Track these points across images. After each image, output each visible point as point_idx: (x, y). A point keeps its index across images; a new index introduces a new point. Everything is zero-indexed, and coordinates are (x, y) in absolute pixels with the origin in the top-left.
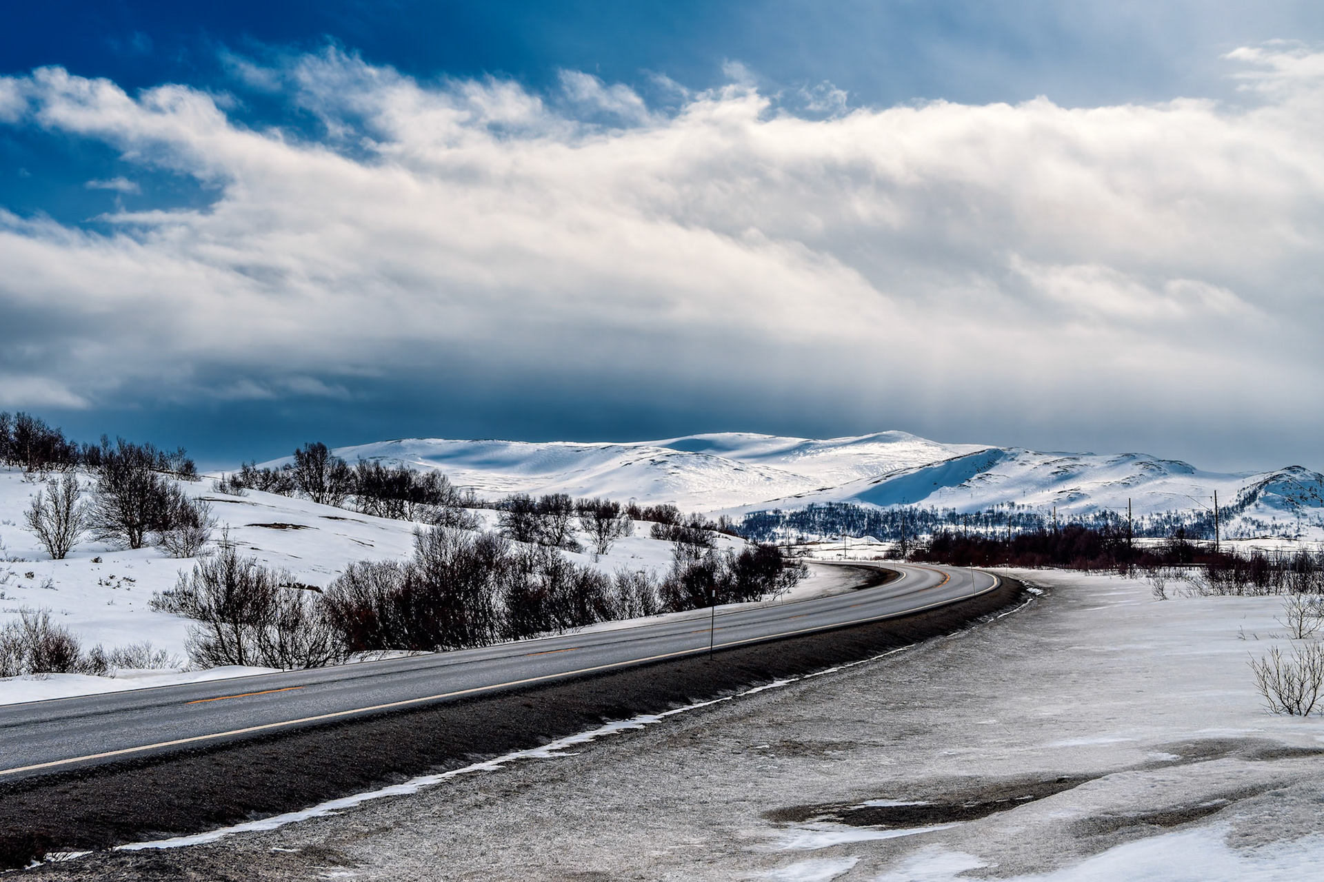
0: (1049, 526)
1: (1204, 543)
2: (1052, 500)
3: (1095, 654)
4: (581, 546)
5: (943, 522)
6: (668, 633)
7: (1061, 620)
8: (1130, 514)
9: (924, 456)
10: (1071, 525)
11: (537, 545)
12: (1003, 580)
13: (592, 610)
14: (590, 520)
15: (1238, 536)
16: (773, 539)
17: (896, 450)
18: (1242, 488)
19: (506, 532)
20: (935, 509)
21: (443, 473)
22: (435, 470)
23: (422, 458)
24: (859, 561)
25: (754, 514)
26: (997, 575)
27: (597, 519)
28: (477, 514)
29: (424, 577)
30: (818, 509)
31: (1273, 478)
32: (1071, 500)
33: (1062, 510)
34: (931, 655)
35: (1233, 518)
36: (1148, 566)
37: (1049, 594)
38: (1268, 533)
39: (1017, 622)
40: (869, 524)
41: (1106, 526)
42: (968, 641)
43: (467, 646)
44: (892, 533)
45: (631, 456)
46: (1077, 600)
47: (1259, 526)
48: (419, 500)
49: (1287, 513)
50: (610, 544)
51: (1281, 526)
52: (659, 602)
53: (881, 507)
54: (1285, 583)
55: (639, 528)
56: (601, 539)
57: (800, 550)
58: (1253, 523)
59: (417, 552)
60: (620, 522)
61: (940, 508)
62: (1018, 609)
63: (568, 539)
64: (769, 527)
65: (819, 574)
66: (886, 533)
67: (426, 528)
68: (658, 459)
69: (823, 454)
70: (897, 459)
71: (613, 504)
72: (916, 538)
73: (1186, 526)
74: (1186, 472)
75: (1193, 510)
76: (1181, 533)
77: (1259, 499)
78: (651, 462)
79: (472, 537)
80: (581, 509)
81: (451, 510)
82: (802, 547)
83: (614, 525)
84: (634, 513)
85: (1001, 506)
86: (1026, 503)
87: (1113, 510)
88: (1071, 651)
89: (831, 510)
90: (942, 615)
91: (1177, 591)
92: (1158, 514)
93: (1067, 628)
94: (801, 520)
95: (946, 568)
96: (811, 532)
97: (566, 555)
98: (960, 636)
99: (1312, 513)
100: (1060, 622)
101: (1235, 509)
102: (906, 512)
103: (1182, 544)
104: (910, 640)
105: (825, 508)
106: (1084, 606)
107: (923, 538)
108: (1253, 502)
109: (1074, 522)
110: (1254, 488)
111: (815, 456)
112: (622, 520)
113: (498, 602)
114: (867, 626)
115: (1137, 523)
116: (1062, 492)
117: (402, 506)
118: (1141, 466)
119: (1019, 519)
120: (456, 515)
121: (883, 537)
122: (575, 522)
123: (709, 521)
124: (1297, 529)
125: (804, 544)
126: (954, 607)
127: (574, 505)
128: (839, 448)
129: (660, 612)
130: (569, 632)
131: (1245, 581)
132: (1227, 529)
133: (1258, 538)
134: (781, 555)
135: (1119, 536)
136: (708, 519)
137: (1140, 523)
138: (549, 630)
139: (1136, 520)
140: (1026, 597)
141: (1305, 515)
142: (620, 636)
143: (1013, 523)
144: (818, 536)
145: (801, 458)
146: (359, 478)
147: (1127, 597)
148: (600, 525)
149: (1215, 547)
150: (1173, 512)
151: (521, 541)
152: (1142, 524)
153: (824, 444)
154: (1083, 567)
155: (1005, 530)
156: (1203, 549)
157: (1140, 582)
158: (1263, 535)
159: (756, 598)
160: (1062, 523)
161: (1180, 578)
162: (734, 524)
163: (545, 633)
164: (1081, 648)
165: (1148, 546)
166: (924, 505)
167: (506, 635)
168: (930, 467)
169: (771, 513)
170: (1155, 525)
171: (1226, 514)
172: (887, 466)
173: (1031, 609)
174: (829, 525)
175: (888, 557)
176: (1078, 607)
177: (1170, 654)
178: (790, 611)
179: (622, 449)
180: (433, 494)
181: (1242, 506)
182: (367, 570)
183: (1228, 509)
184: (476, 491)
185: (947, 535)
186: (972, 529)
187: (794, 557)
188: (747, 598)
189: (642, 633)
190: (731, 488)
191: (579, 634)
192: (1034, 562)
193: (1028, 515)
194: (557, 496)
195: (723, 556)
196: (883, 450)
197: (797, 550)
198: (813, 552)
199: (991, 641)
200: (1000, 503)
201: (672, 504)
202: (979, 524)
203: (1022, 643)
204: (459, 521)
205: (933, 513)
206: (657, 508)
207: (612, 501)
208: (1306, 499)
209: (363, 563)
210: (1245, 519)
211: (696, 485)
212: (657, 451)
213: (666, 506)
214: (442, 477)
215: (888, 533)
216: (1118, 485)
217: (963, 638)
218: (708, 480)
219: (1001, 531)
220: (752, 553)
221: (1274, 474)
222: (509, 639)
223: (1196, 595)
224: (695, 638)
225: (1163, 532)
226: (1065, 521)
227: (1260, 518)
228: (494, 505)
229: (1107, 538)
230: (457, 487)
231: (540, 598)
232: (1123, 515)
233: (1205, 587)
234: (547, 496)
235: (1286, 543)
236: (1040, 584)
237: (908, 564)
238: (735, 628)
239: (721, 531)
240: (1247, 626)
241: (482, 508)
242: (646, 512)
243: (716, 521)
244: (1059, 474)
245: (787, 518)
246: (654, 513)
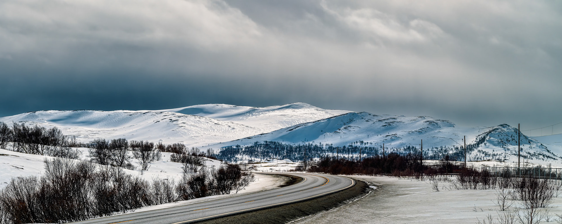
0: (381, 154)
1: (458, 163)
2: (382, 140)
3: (402, 219)
4: (133, 166)
5: (326, 151)
6: (182, 211)
7: (386, 202)
8: (422, 148)
9: (316, 116)
10: (392, 153)
11: (110, 166)
12: (357, 181)
13: (141, 200)
14: (138, 152)
15: (476, 159)
16: (236, 161)
17: (301, 113)
18: (478, 135)
19: (93, 159)
20: (322, 144)
21: (58, 129)
22: (54, 127)
23: (47, 121)
24: (282, 172)
25: (226, 148)
26: (354, 179)
27: (142, 152)
28: (77, 150)
29: (51, 184)
30: (260, 145)
31: (493, 130)
32: (392, 140)
33: (387, 145)
34: (319, 221)
35: (474, 150)
36: (431, 175)
37: (380, 189)
38: (491, 158)
39: (363, 203)
40: (287, 153)
41: (410, 154)
42: (338, 213)
43: (75, 220)
44: (299, 157)
45: (159, 117)
46: (394, 191)
47: (486, 154)
48: (47, 143)
49: (500, 148)
50: (149, 165)
51: (497, 154)
52: (176, 195)
53: (293, 144)
54: (497, 183)
55: (164, 156)
56: (144, 162)
57: (250, 167)
58: (483, 153)
59: (46, 172)
60: (154, 153)
61: (324, 144)
62: (364, 197)
63: (126, 162)
64: (234, 155)
65: (261, 179)
66: (296, 157)
67: (51, 159)
68: (174, 119)
69: (262, 115)
70: (302, 118)
71: (150, 143)
72: (312, 160)
73: (450, 154)
74: (451, 126)
75: (454, 146)
76: (447, 158)
77: (487, 141)
78: (170, 120)
79: (75, 163)
80: (134, 147)
81: (63, 148)
82: (251, 165)
83: (151, 155)
84: (161, 148)
85: (356, 143)
86: (369, 142)
87: (413, 146)
88: (390, 217)
89: (267, 145)
90: (325, 200)
91: (444, 187)
92: (436, 148)
93: (389, 206)
94: (251, 151)
95: (328, 176)
96: (256, 157)
97: (126, 171)
98: (334, 211)
99: (512, 148)
100: (385, 203)
101: (474, 146)
102: (306, 146)
103: (447, 163)
104: (308, 213)
105: (263, 144)
106: (398, 195)
107: (316, 160)
108: (484, 142)
109: (394, 152)
110: (484, 135)
111: (258, 116)
112: (156, 152)
113: (91, 197)
114: (286, 206)
115: (425, 152)
116: (388, 136)
117: (38, 147)
118: (428, 123)
119: (365, 150)
120: (67, 151)
121: (294, 160)
122: (130, 153)
123: (202, 152)
124: (504, 156)
125: (252, 163)
126: (331, 196)
127: (129, 144)
128: (271, 112)
129: (177, 200)
130: (129, 212)
131: (478, 182)
132: (471, 156)
133: (485, 161)
134: (240, 169)
135: (416, 159)
136: (201, 151)
137: (427, 152)
138: (118, 211)
139: (425, 151)
140: (368, 190)
141: (508, 149)
142: (156, 213)
143: (362, 152)
144: (260, 159)
145: (250, 117)
146: (14, 133)
147: (419, 190)
148: (143, 155)
149: (464, 165)
150: (444, 147)
151: (101, 164)
152: (428, 153)
153: (263, 110)
154: (398, 175)
155: (358, 156)
156: (458, 166)
157: (426, 182)
158: (488, 159)
159: (227, 192)
160: (387, 152)
161: (446, 181)
162: (215, 153)
163: (116, 213)
164: (395, 216)
165: (430, 164)
166: (316, 143)
167: (95, 214)
168: (319, 122)
169: (235, 147)
170: (434, 153)
171: (471, 148)
172: (296, 121)
173: (371, 196)
174: (265, 153)
175: (296, 170)
176: (395, 195)
177: (439, 219)
178: (245, 199)
179: (154, 114)
180: (54, 140)
181: (478, 144)
182: (21, 182)
183: (471, 146)
184: (76, 138)
185: (328, 158)
186: (341, 155)
187: (247, 171)
188: (222, 192)
189: (167, 212)
190: (213, 134)
191: (134, 212)
192: (372, 173)
193: (370, 148)
194: (120, 140)
195: (210, 170)
196: (294, 113)
197: (249, 167)
198: (257, 168)
199: (350, 213)
200: (355, 141)
201: (182, 143)
202: (344, 152)
203: (366, 213)
204: (68, 154)
205: (321, 147)
206: (174, 145)
207: (150, 142)
208: (509, 141)
209: (19, 178)
210: (479, 151)
211: (194, 132)
212: (173, 114)
213: (179, 144)
214: (58, 131)
215: (297, 158)
216: (416, 132)
217: (336, 212)
218: (201, 130)
219: (356, 156)
220: (224, 168)
221: (494, 128)
222: (97, 216)
223: (454, 189)
224: (195, 213)
225: (439, 157)
226: (389, 151)
227: (487, 150)
228: (86, 145)
229: (410, 160)
230: (66, 136)
231: (113, 195)
232: (418, 148)
233: (458, 185)
234: (114, 139)
235: (499, 163)
236: (376, 184)
237: (307, 173)
238: (216, 208)
239: (208, 157)
240: (478, 204)
241: (80, 147)
242: (168, 148)
243: (205, 151)
244: (386, 126)
245: (243, 150)
246: (172, 149)
